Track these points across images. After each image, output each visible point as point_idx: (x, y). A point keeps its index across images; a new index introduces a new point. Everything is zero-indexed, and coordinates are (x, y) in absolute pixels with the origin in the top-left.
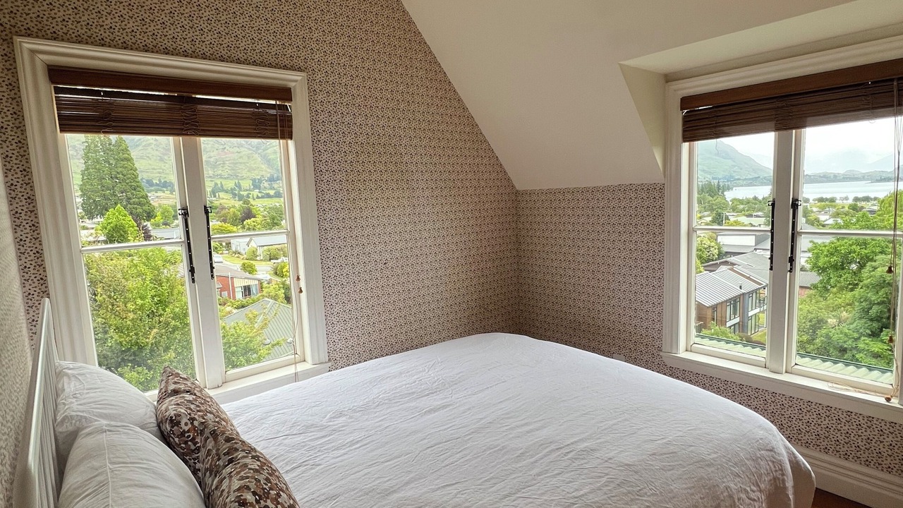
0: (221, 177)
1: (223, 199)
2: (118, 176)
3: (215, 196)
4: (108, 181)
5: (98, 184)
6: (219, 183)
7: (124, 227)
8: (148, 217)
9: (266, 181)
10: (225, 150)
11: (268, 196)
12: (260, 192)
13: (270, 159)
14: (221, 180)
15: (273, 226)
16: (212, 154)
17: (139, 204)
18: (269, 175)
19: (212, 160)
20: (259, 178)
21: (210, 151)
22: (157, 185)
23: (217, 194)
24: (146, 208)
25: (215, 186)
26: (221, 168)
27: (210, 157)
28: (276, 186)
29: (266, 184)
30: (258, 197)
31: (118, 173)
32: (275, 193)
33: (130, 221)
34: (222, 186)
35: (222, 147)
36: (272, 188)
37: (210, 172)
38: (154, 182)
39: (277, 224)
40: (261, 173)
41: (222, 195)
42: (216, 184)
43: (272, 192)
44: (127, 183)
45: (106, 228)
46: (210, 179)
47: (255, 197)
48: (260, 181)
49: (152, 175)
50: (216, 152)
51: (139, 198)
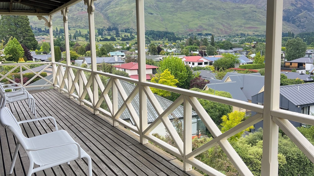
0: (79, 27)
1: (80, 40)
2: (19, 23)
3: (76, 39)
4: (13, 27)
5: (8, 28)
6: (78, 31)
7: (16, 50)
8: (34, 48)
9: (106, 30)
10: (83, 11)
11: (106, 40)
12: (102, 37)
13: (109, 17)
14: (80, 29)
15: (102, 55)
16: (75, 13)
17: (29, 40)
18: (108, 27)
19: (75, 17)
20: (102, 28)
21: (74, 11)
22: (44, 31)
23: (77, 38)
24: (33, 42)
25: (76, 33)
26: (80, 22)
27: (74, 15)
28: (111, 33)
29: (106, 32)
30: (101, 40)
31: (18, 21)
32: (111, 38)
33: (20, 47)
34: (80, 33)
35: (81, 9)
36: (109, 35)
37: (74, 24)
38: (42, 29)
39: (104, 54)
40: (103, 25)
41: (80, 38)
42: (77, 32)
43: (109, 38)
44: (23, 28)
45: (7, 51)
46: (73, 28)
47: (99, 40)
48: (102, 30)
49: (41, 26)
50: (77, 12)
51: (29, 37)
